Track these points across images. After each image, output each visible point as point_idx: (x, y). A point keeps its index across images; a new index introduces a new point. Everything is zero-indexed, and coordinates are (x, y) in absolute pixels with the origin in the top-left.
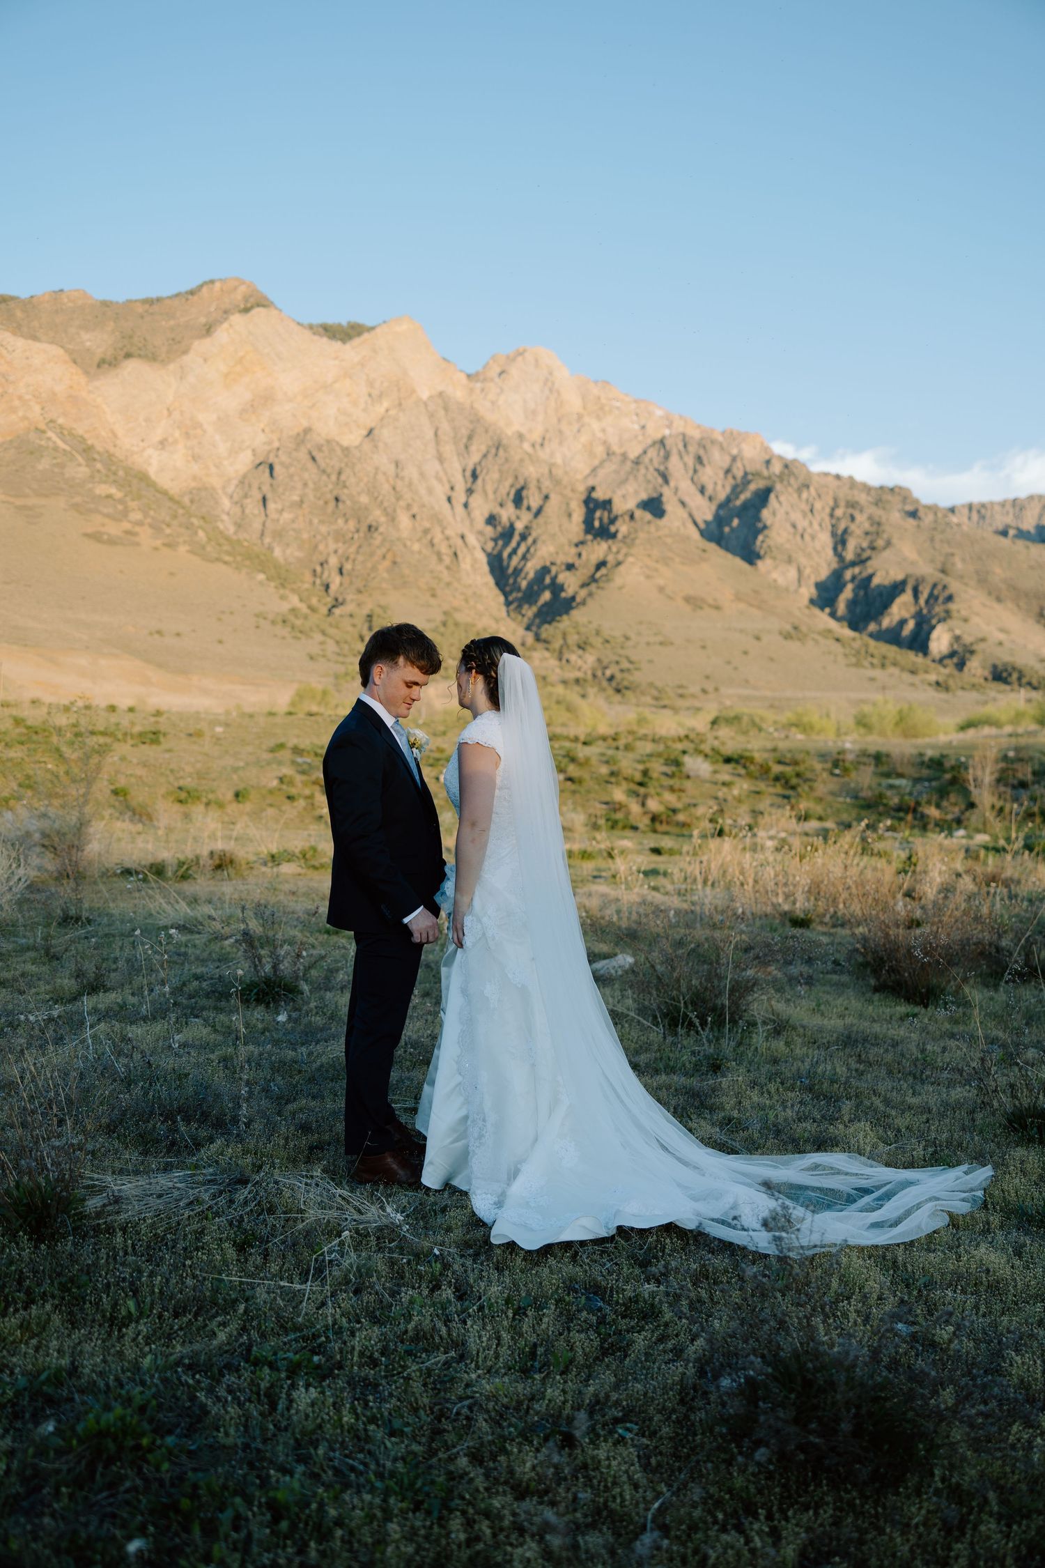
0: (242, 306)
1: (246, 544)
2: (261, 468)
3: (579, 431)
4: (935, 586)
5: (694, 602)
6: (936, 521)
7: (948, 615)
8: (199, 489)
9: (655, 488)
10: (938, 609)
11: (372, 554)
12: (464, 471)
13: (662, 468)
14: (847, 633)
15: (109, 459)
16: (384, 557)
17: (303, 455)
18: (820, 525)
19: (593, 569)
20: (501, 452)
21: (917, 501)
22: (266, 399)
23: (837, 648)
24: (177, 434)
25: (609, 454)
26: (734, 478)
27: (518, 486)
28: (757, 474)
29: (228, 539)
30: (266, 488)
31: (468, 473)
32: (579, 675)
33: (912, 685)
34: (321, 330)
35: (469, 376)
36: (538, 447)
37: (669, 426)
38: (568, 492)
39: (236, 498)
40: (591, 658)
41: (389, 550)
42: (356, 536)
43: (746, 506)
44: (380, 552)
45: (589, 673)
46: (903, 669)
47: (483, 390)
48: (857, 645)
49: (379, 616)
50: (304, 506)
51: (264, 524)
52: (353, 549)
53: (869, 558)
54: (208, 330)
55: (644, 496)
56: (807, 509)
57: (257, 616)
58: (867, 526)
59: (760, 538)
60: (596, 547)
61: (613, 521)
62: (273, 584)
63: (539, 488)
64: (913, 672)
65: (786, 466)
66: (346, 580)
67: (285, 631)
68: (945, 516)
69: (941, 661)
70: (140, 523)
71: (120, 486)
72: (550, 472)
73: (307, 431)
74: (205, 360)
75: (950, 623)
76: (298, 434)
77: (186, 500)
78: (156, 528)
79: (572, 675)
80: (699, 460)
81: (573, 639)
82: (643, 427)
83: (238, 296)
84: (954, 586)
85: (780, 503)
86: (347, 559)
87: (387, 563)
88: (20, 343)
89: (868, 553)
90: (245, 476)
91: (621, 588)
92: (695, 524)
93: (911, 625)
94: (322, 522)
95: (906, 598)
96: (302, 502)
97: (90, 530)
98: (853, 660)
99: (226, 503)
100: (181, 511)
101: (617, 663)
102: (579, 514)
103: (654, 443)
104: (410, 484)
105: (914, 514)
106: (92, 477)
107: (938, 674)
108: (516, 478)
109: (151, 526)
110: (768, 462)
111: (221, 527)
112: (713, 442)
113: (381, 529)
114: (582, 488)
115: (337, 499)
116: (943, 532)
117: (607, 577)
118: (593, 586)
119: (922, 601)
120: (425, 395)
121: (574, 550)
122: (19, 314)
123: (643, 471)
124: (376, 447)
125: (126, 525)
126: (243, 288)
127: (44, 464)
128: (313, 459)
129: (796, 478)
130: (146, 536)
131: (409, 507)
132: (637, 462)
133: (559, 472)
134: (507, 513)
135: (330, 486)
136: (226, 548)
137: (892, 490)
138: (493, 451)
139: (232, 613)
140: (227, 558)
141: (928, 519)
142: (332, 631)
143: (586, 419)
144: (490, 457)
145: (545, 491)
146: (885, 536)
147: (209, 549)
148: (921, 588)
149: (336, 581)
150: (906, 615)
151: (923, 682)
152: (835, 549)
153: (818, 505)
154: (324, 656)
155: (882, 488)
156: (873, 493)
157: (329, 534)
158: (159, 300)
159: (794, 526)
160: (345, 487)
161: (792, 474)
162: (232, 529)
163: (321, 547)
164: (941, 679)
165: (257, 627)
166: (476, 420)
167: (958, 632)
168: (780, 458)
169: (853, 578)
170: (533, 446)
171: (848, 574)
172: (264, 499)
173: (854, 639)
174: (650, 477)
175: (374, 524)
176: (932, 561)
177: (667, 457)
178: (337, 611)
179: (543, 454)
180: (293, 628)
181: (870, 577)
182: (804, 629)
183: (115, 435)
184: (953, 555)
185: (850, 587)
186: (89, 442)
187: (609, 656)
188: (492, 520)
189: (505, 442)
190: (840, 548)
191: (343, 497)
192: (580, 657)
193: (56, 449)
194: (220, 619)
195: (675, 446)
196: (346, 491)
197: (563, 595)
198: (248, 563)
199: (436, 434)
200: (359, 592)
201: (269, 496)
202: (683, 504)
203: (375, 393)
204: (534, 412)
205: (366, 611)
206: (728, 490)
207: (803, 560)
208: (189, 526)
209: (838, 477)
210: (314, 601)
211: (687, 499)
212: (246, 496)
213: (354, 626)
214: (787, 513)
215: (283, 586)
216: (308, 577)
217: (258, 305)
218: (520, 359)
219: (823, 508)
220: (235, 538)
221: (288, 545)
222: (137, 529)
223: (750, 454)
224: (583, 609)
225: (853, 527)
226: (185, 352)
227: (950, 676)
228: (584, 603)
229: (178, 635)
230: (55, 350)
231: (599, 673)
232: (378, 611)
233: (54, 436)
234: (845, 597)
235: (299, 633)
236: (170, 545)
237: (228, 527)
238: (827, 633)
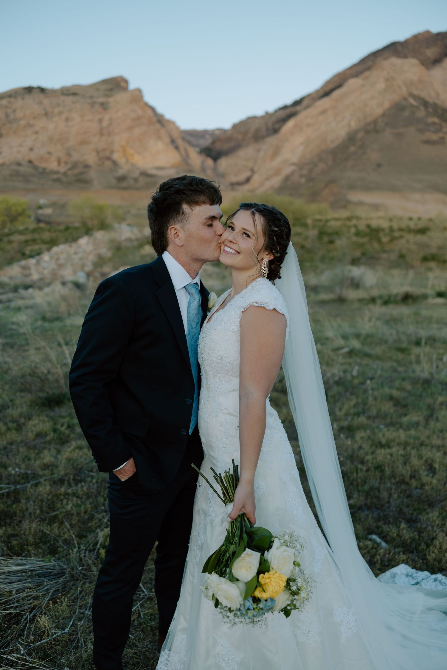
71: (439, 117)
88: (399, 62)
97: (425, 139)
106: (426, 115)
125: (441, 135)
127: (406, 113)
183: (438, 94)
186: (427, 99)
193: (412, 106)
230: (414, 61)
233: (412, 101)
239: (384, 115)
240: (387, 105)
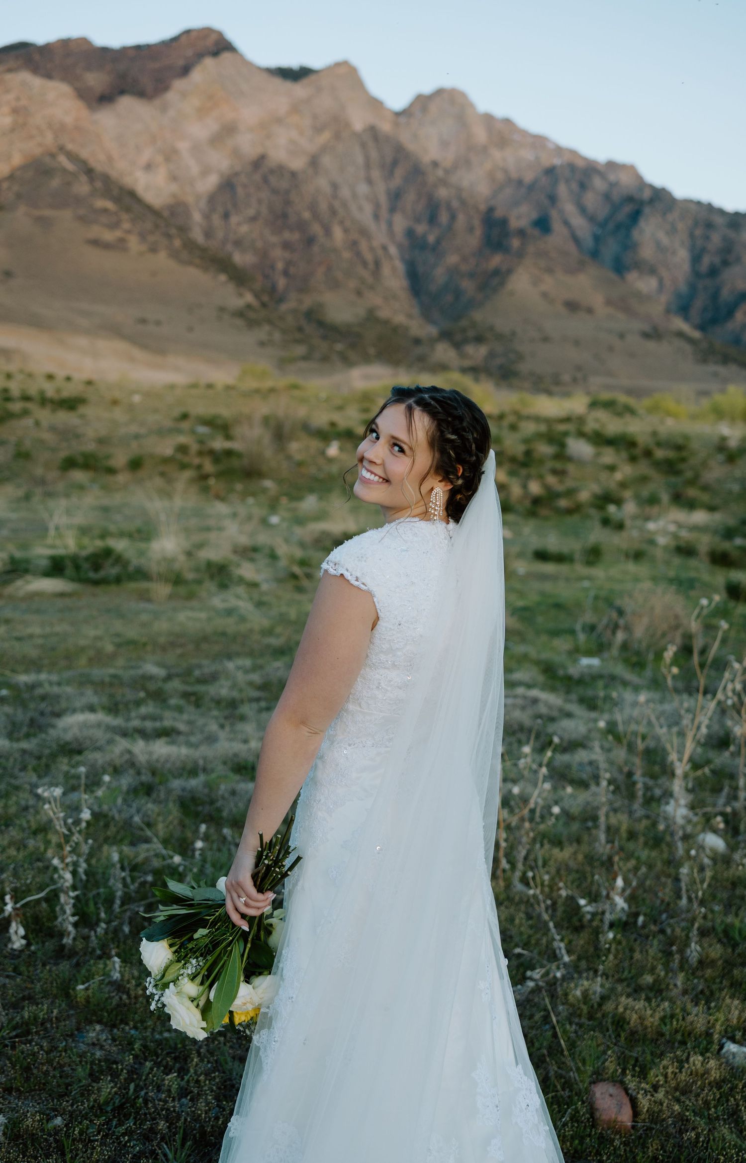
0: (212, 51)
1: (212, 250)
2: (225, 189)
3: (484, 160)
5: (572, 306)
8: (177, 205)
9: (544, 210)
11: (311, 261)
12: (388, 192)
13: (551, 192)
14: (697, 335)
15: (106, 179)
16: (321, 263)
17: (257, 177)
18: (681, 242)
19: (488, 277)
20: (419, 177)
22: (229, 130)
23: (688, 348)
24: (160, 158)
25: (508, 180)
26: (612, 201)
27: (431, 206)
28: (630, 198)
29: (198, 246)
30: (228, 203)
31: (391, 195)
32: (474, 363)
34: (278, 73)
36: (449, 173)
37: (558, 158)
38: (472, 212)
39: (205, 212)
40: (483, 350)
41: (325, 258)
42: (299, 245)
43: (620, 225)
44: (318, 259)
45: (482, 362)
47: (405, 124)
48: (704, 344)
49: (316, 312)
50: (260, 219)
51: (226, 234)
52: (296, 257)
53: (720, 272)
54: (185, 71)
55: (534, 215)
56: (669, 228)
57: (222, 309)
58: (720, 244)
59: (629, 253)
60: (492, 257)
61: (507, 236)
62: (232, 284)
63: (449, 209)
65: (655, 193)
66: (290, 281)
67: (242, 322)
70: (129, 232)
71: (114, 200)
72: (458, 194)
73: (262, 158)
74: (183, 97)
76: (255, 161)
77: (166, 214)
78: (142, 236)
79: (467, 363)
80: (582, 186)
81: (471, 334)
82: (538, 158)
83: (209, 42)
85: (648, 224)
86: (291, 264)
87: (323, 268)
88: (36, 82)
89: (720, 268)
90: (213, 195)
91: (512, 293)
92: (575, 241)
94: (272, 233)
96: (257, 216)
97: (91, 236)
98: (701, 357)
99: (197, 217)
100: (162, 222)
101: (506, 354)
102: (478, 232)
103: (545, 171)
104: (344, 203)
106: (92, 193)
108: (431, 199)
109: (138, 234)
110: (639, 189)
111: (193, 235)
112: (596, 171)
113: (319, 241)
114: (483, 207)
115: (285, 215)
117: (502, 284)
118: (488, 291)
120: (358, 128)
121: (473, 260)
122: (37, 59)
123: (535, 194)
124: (318, 173)
125: (118, 234)
126: (213, 37)
127: (56, 182)
128: (267, 181)
129: (663, 203)
130: (133, 242)
131: (342, 222)
132: (531, 188)
133: (465, 195)
134: (421, 229)
135: (279, 204)
136: (197, 253)
138: (412, 177)
139: (200, 306)
140: (197, 261)
142: (279, 323)
143: (491, 149)
144: (410, 182)
145: (453, 211)
147: (183, 253)
149: (282, 282)
152: (692, 263)
153: (680, 226)
154: (272, 343)
156: (729, 217)
157: (277, 243)
158: (146, 47)
159: (658, 244)
160: (291, 204)
161: (658, 200)
162: (201, 238)
163: (271, 254)
165: (220, 318)
166: (399, 149)
168: (651, 186)
169: (706, 289)
170: (446, 172)
171: (701, 286)
172: (227, 215)
173: (702, 340)
174: (540, 200)
175: (313, 236)
177: (555, 183)
178: (283, 307)
179: (453, 179)
180: (248, 319)
181: (719, 290)
182: (661, 330)
183: (110, 159)
185: (702, 297)
186: (92, 164)
187: (499, 349)
188: (410, 233)
189: (422, 168)
190: (696, 263)
191: (290, 214)
192: (476, 349)
193: (64, 171)
194: (190, 311)
195: (562, 173)
196: (292, 209)
197: (463, 298)
198: (213, 265)
199: (367, 163)
200: (300, 291)
201: (231, 211)
202: (566, 223)
203: (319, 125)
204: (448, 143)
205: (306, 307)
206: (606, 212)
207: (664, 273)
208: (169, 236)
209: (699, 203)
210: (265, 298)
211: (570, 220)
212: (213, 211)
213: (296, 319)
214: (653, 233)
215: (241, 285)
216: (260, 278)
217: (224, 51)
218: (437, 97)
219: (684, 229)
220: (204, 244)
221: (244, 252)
222: (128, 237)
223: (625, 182)
224: (480, 309)
225: (708, 246)
226: (166, 90)
228: (481, 304)
229: (158, 323)
230: (64, 88)
232: (316, 307)
233: (63, 160)
234: (699, 303)
235: (252, 324)
236: (153, 250)
237: (197, 235)
238: (680, 334)
239: (11, 177)
240: (17, 160)
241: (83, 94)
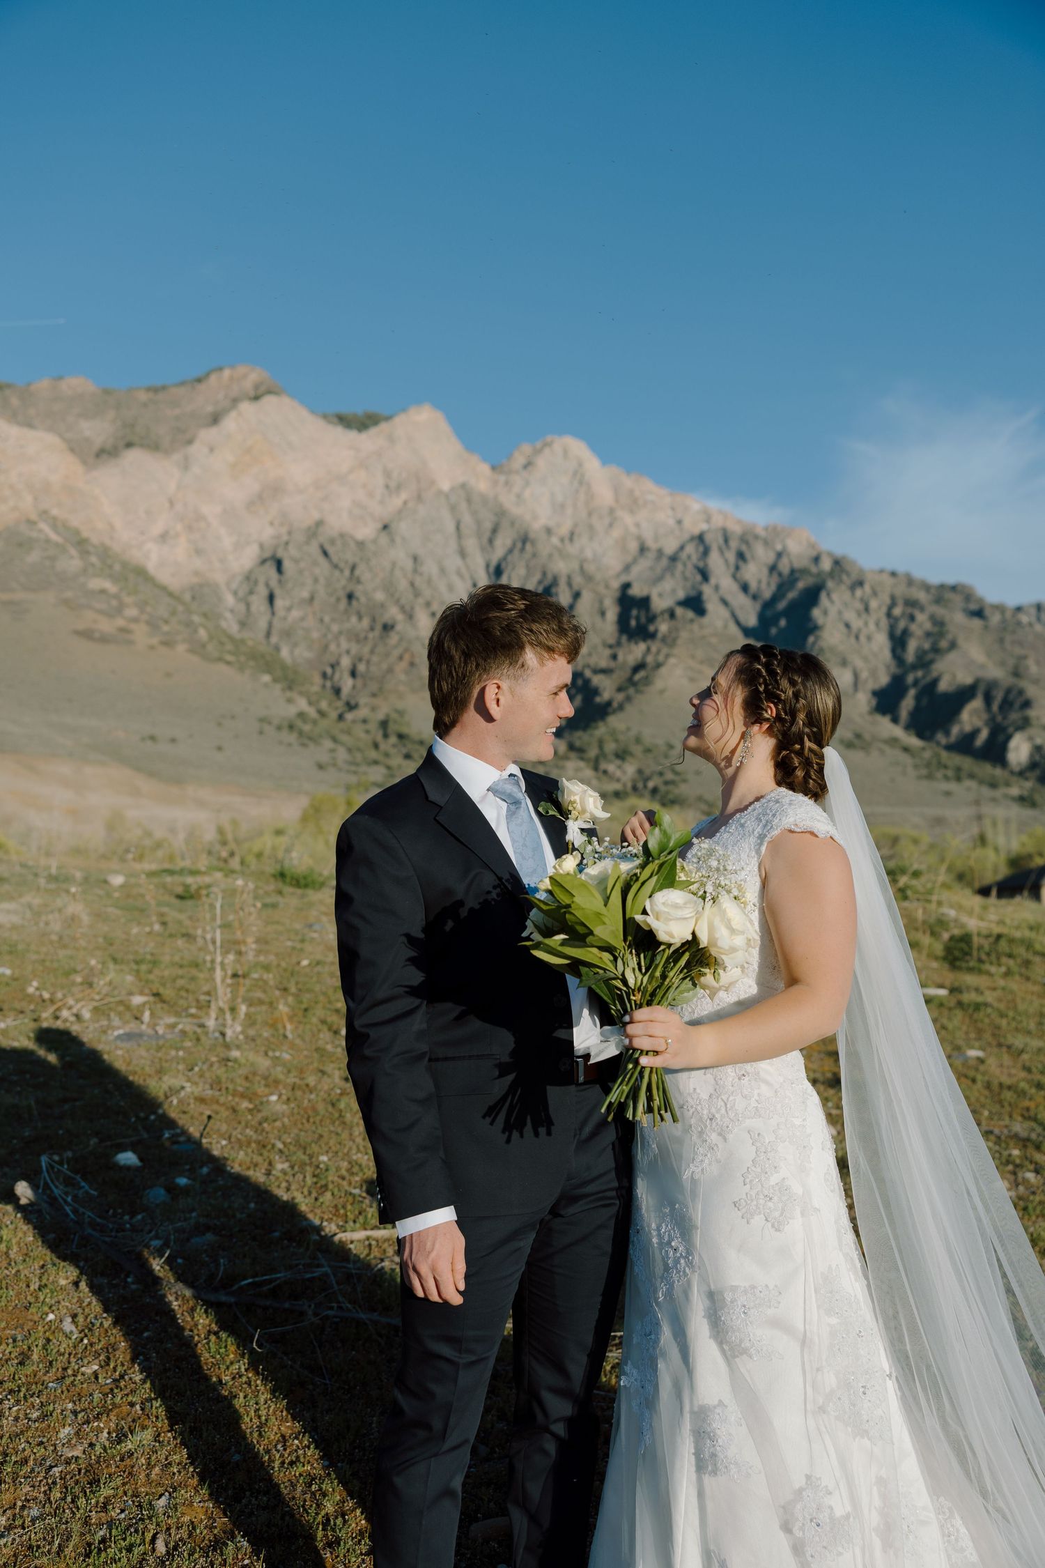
0: (252, 393)
1: (250, 643)
2: (268, 564)
3: (611, 525)
4: (1008, 691)
6: (1004, 621)
7: (1025, 724)
8: (201, 586)
9: (693, 587)
10: (1014, 716)
11: (387, 655)
12: (488, 566)
13: (701, 564)
14: (914, 741)
15: (105, 553)
16: (401, 658)
17: (314, 549)
18: (877, 624)
19: (628, 672)
20: (528, 547)
21: (980, 601)
22: (275, 490)
23: (906, 759)
24: (179, 527)
25: (643, 549)
26: (780, 575)
27: (547, 582)
28: (804, 572)
29: (231, 638)
30: (274, 583)
31: (492, 569)
32: (617, 786)
33: (994, 800)
34: (336, 420)
35: (494, 468)
36: (567, 542)
37: (708, 520)
38: (601, 589)
39: (241, 594)
40: (630, 769)
41: (406, 650)
42: (371, 635)
43: (793, 606)
44: (396, 653)
45: (629, 785)
46: (981, 782)
47: (507, 483)
48: (927, 755)
49: (395, 722)
50: (316, 602)
51: (270, 625)
52: (366, 649)
53: (932, 662)
54: (215, 419)
55: (681, 595)
56: (860, 606)
57: (262, 720)
58: (928, 626)
59: (811, 639)
60: (633, 646)
61: (652, 619)
62: (278, 686)
63: (570, 584)
64: (993, 785)
65: (837, 562)
66: (359, 682)
67: (292, 738)
68: (1014, 616)
69: (1021, 774)
70: (135, 620)
71: (114, 578)
72: (582, 568)
73: (319, 523)
74: (212, 450)
75: (1031, 731)
76: (309, 528)
77: (187, 597)
78: (153, 625)
80: (741, 556)
81: (610, 747)
82: (679, 522)
83: (248, 384)
84: (1031, 691)
85: (832, 602)
86: (360, 660)
87: (404, 664)
88: (14, 431)
89: (930, 656)
90: (251, 572)
91: (662, 692)
92: (738, 623)
93: (984, 734)
94: (333, 620)
95: (977, 704)
96: (312, 599)
97: (81, 626)
98: (924, 772)
99: (230, 600)
100: (180, 608)
101: (661, 774)
102: (612, 614)
103: (692, 539)
104: (429, 582)
105: (979, 614)
106: (85, 571)
107: (1021, 787)
108: (544, 574)
109: (148, 623)
110: (817, 559)
111: (224, 624)
112: (756, 537)
113: (399, 627)
114: (616, 584)
115: (350, 597)
116: (1014, 632)
117: (647, 681)
118: (631, 691)
119: (995, 707)
120: (446, 486)
121: (608, 652)
122: (15, 401)
123: (680, 566)
124: (393, 541)
125: (120, 622)
126: (252, 376)
127: (34, 557)
128: (325, 553)
129: (848, 574)
130: (141, 633)
131: (428, 604)
132: (674, 559)
133: (591, 568)
135: (343, 582)
136: (229, 647)
137: (954, 588)
138: (519, 545)
139: (233, 717)
140: (229, 658)
141: (995, 619)
142: (344, 738)
143: (619, 513)
144: (516, 552)
145: (576, 587)
146: (950, 637)
147: (210, 648)
148: (994, 693)
149: (347, 684)
150: (978, 723)
151: (1006, 796)
152: (893, 651)
153: (874, 604)
154: (334, 765)
155: (942, 587)
156: (933, 591)
157: (340, 633)
158: (164, 388)
159: (847, 626)
160: (359, 581)
161: (843, 570)
162: (234, 628)
163: (333, 647)
164: (1025, 793)
165: (261, 733)
166: (501, 513)
167: (1039, 741)
168: (830, 554)
169: (916, 683)
170: (562, 540)
171: (910, 679)
172: (271, 598)
173: (923, 749)
174: (688, 574)
175: (390, 622)
176: (1002, 664)
177: (706, 552)
178: (349, 716)
179: (572, 549)
180: (301, 733)
181: (935, 682)
182: (867, 736)
183: (112, 527)
184: (1025, 657)
185: (912, 693)
186: (85, 534)
187: (651, 767)
189: (532, 535)
190: (899, 651)
191: (358, 594)
192: (619, 767)
193: (48, 541)
194: (219, 724)
195: (714, 540)
196: (360, 587)
197: (598, 700)
198: (252, 663)
199: (458, 528)
200: (374, 695)
201: (277, 592)
202: (725, 602)
203: (393, 484)
204: (563, 506)
205: (380, 716)
206: (773, 587)
207: (859, 663)
208: (189, 624)
209: (893, 574)
210: (324, 705)
211: (729, 598)
212: (251, 592)
213: (367, 732)
214: (840, 613)
215: (290, 688)
216: (317, 679)
217: (269, 392)
218: (547, 451)
219: (880, 607)
220: (238, 636)
221: (295, 645)
222: (133, 626)
223: (797, 549)
224: (620, 715)
225: (913, 628)
226: (190, 442)
227: (1033, 790)
228: (621, 707)
229: (173, 740)
230: (51, 438)
231: (640, 785)
232: (394, 716)
233: (46, 529)
234: (908, 703)
235: (307, 739)
236: (168, 643)
237: (231, 625)
238: (893, 742)
241: (76, 448)
